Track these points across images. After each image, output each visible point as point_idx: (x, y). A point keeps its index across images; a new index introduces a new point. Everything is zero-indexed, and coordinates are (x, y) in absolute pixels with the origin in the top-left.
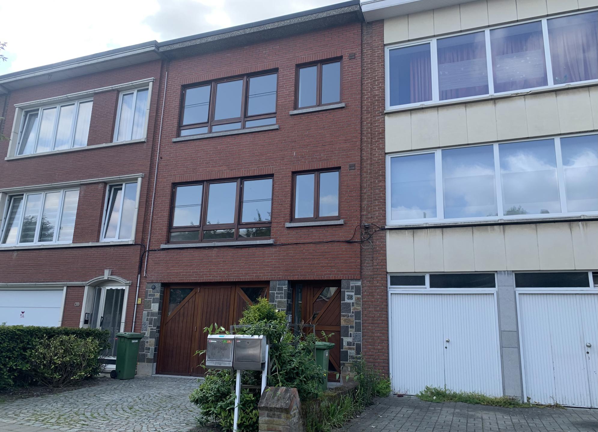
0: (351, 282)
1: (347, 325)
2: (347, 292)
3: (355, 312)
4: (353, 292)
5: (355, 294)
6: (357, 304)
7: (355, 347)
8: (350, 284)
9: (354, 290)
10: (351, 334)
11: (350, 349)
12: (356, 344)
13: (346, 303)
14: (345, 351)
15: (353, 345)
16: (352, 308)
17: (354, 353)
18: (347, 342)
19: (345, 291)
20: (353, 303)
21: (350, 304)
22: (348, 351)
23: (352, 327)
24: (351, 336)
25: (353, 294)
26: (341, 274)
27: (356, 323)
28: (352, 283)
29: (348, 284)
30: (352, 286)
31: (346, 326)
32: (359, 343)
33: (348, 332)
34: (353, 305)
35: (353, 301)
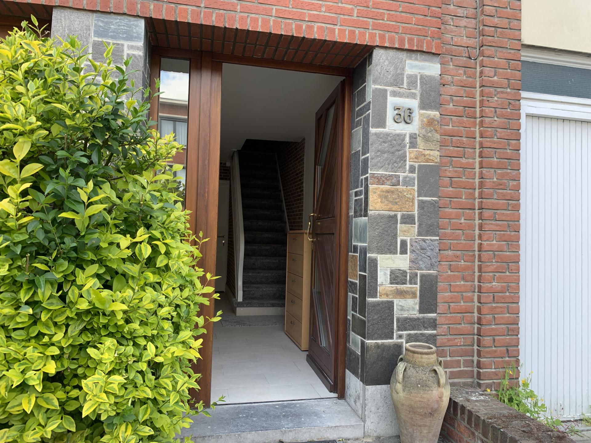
0: (408, 62)
1: (392, 213)
2: (394, 94)
3: (420, 166)
4: (413, 96)
5: (423, 106)
6: (426, 139)
7: (418, 286)
8: (403, 69)
9: (417, 91)
10: (404, 243)
11: (401, 294)
12: (422, 276)
13: (388, 135)
14: (382, 302)
15: (413, 281)
16: (410, 153)
17: (413, 309)
18: (392, 272)
19: (386, 91)
20: (413, 137)
21: (403, 140)
22: (392, 302)
23: (408, 219)
24: (404, 251)
25: (414, 103)
26: (375, 27)
27: (422, 205)
28: (412, 67)
29: (396, 68)
30: (409, 77)
31: (390, 217)
32: (430, 275)
33: (395, 236)
34: (413, 145)
35: (414, 128)
